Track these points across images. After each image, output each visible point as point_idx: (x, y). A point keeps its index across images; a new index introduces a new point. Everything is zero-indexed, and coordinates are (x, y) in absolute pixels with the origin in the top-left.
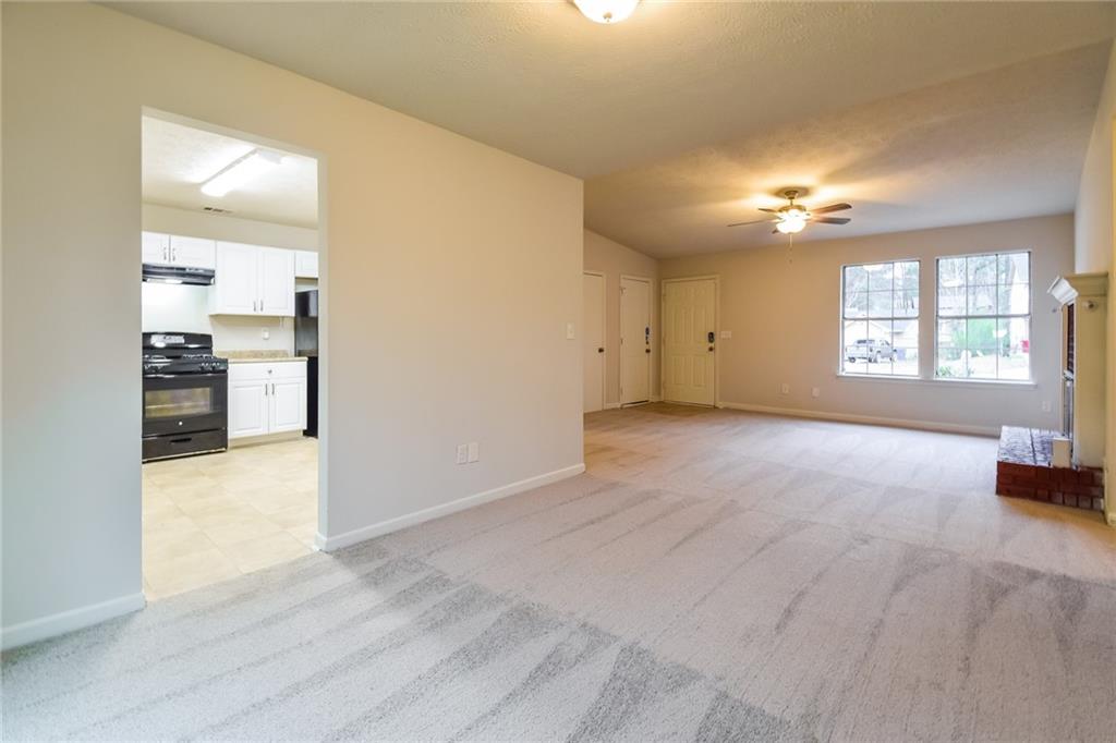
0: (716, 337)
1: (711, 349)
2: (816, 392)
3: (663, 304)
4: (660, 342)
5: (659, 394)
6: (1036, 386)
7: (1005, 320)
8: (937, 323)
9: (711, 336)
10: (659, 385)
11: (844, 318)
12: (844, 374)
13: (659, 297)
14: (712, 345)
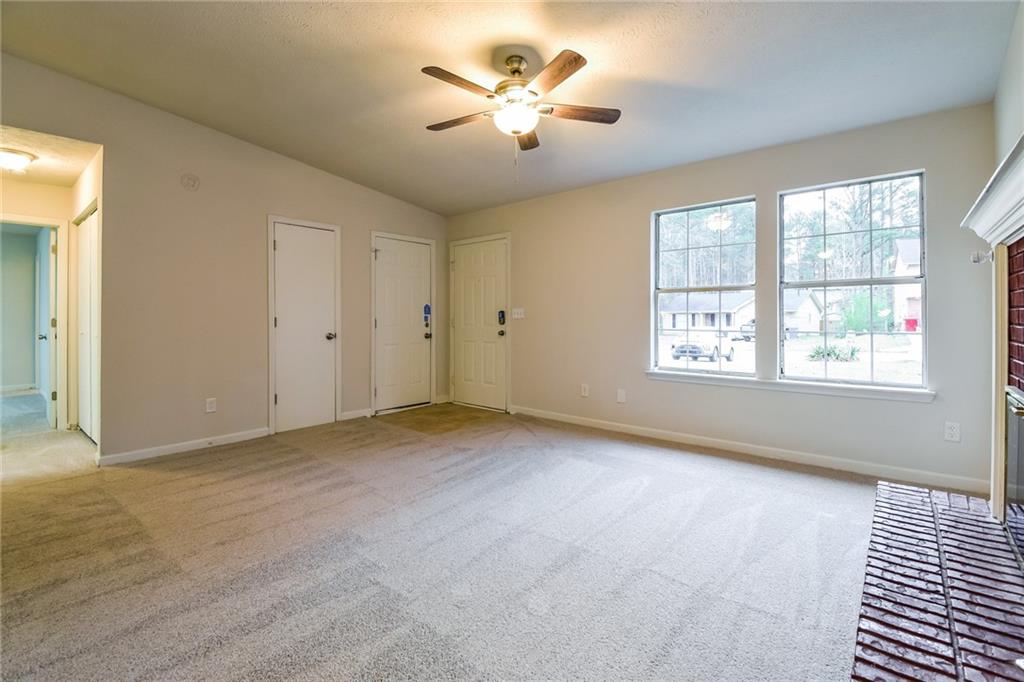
0: (508, 317)
1: (502, 333)
2: (622, 395)
3: (452, 274)
4: (447, 323)
5: (447, 392)
6: (935, 397)
7: (885, 287)
8: (781, 293)
9: (502, 315)
10: (446, 379)
11: (657, 288)
12: (656, 370)
13: (447, 264)
14: (502, 328)
